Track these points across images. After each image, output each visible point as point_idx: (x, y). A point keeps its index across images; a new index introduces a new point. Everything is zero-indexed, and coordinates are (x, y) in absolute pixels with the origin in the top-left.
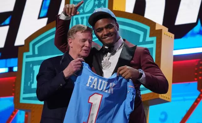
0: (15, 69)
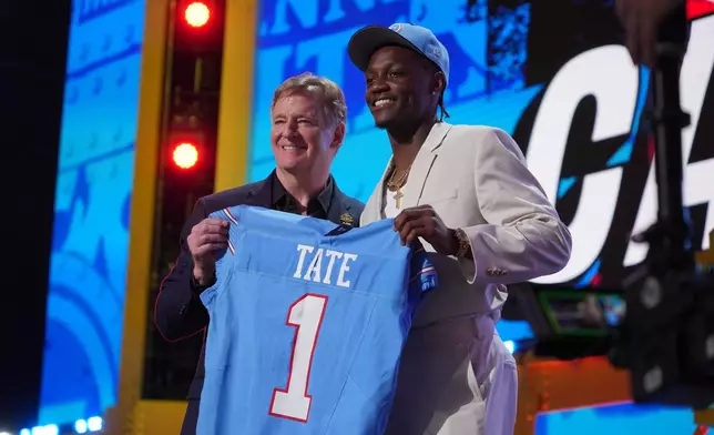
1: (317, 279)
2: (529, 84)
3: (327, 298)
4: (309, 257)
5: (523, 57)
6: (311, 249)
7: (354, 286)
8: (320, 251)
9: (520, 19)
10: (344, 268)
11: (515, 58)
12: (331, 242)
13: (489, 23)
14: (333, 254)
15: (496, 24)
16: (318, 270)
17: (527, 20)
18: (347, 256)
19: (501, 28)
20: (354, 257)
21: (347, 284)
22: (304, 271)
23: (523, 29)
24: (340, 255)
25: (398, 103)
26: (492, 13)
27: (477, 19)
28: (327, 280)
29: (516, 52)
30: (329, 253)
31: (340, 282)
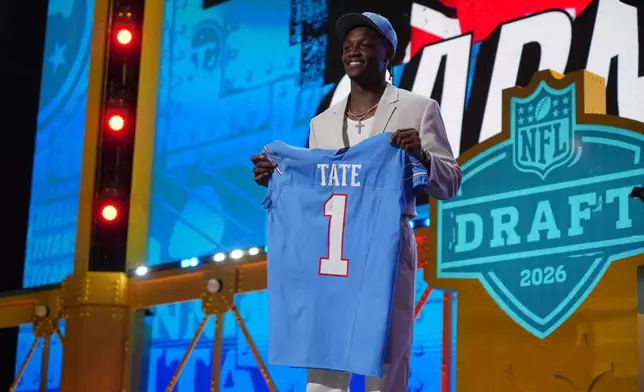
0: (428, 223)
1: (337, 184)
2: (327, 82)
3: (346, 196)
4: (328, 172)
5: (323, 67)
6: (327, 166)
7: (363, 185)
8: (333, 165)
9: (321, 44)
10: (354, 174)
11: (318, 67)
12: (341, 158)
13: (302, 46)
14: (344, 166)
15: (307, 47)
16: (336, 178)
17: (325, 44)
18: (354, 166)
19: (310, 49)
20: (360, 166)
21: (358, 184)
22: (327, 180)
23: (323, 49)
24: (349, 166)
25: (366, 64)
26: (304, 40)
27: (295, 43)
28: (344, 184)
29: (319, 63)
30: (341, 166)
31: (353, 184)
